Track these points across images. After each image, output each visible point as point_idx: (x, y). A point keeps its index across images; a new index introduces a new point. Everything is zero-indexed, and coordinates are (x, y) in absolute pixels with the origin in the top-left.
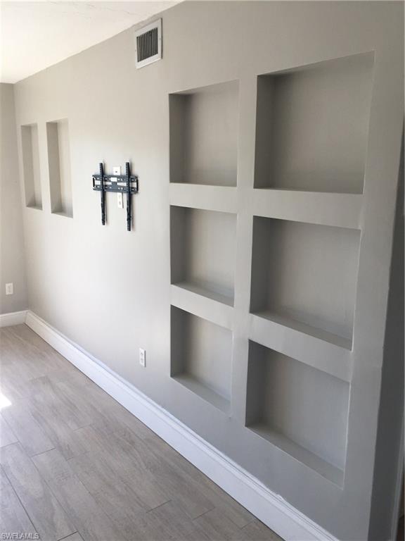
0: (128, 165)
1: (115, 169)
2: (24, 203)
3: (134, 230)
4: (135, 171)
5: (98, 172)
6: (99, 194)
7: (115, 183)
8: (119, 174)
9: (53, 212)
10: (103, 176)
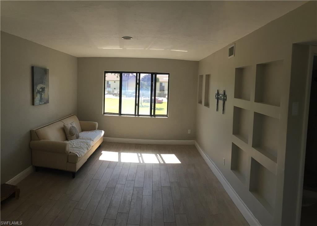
0: (224, 91)
1: (221, 92)
2: (198, 102)
3: (224, 114)
4: (226, 93)
5: (216, 92)
6: (216, 100)
7: (221, 97)
8: (222, 94)
9: (205, 106)
10: (218, 94)
